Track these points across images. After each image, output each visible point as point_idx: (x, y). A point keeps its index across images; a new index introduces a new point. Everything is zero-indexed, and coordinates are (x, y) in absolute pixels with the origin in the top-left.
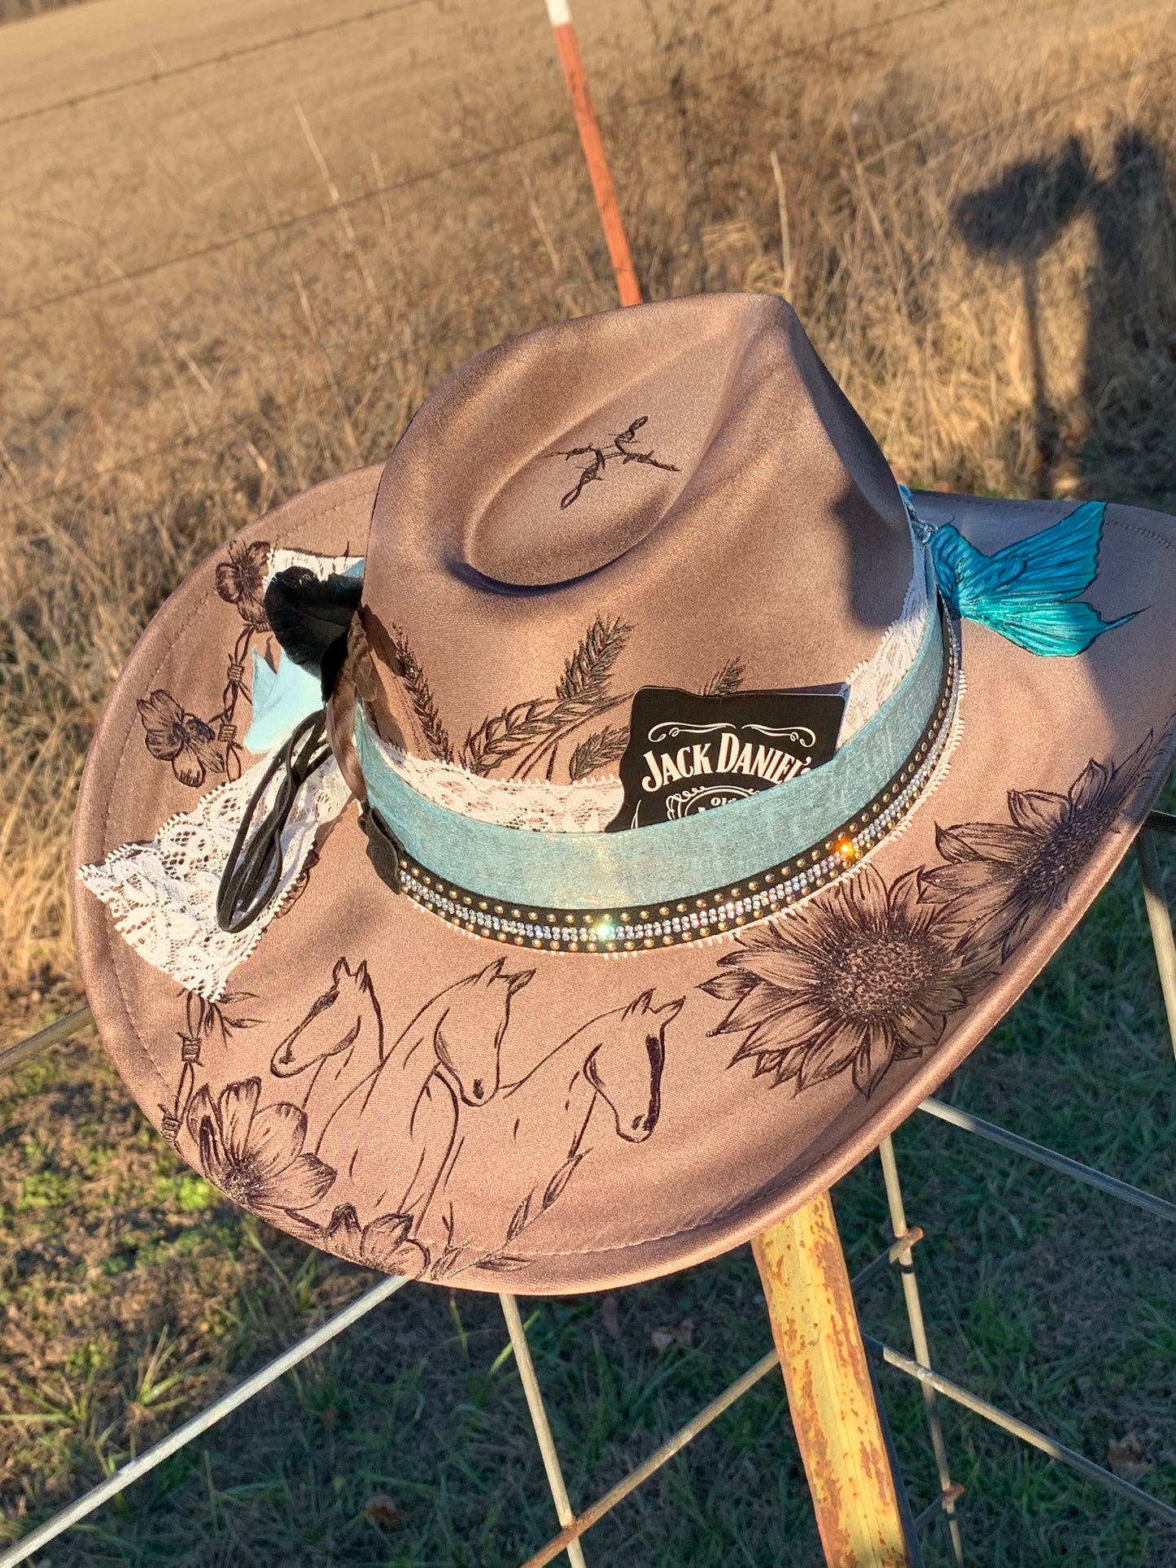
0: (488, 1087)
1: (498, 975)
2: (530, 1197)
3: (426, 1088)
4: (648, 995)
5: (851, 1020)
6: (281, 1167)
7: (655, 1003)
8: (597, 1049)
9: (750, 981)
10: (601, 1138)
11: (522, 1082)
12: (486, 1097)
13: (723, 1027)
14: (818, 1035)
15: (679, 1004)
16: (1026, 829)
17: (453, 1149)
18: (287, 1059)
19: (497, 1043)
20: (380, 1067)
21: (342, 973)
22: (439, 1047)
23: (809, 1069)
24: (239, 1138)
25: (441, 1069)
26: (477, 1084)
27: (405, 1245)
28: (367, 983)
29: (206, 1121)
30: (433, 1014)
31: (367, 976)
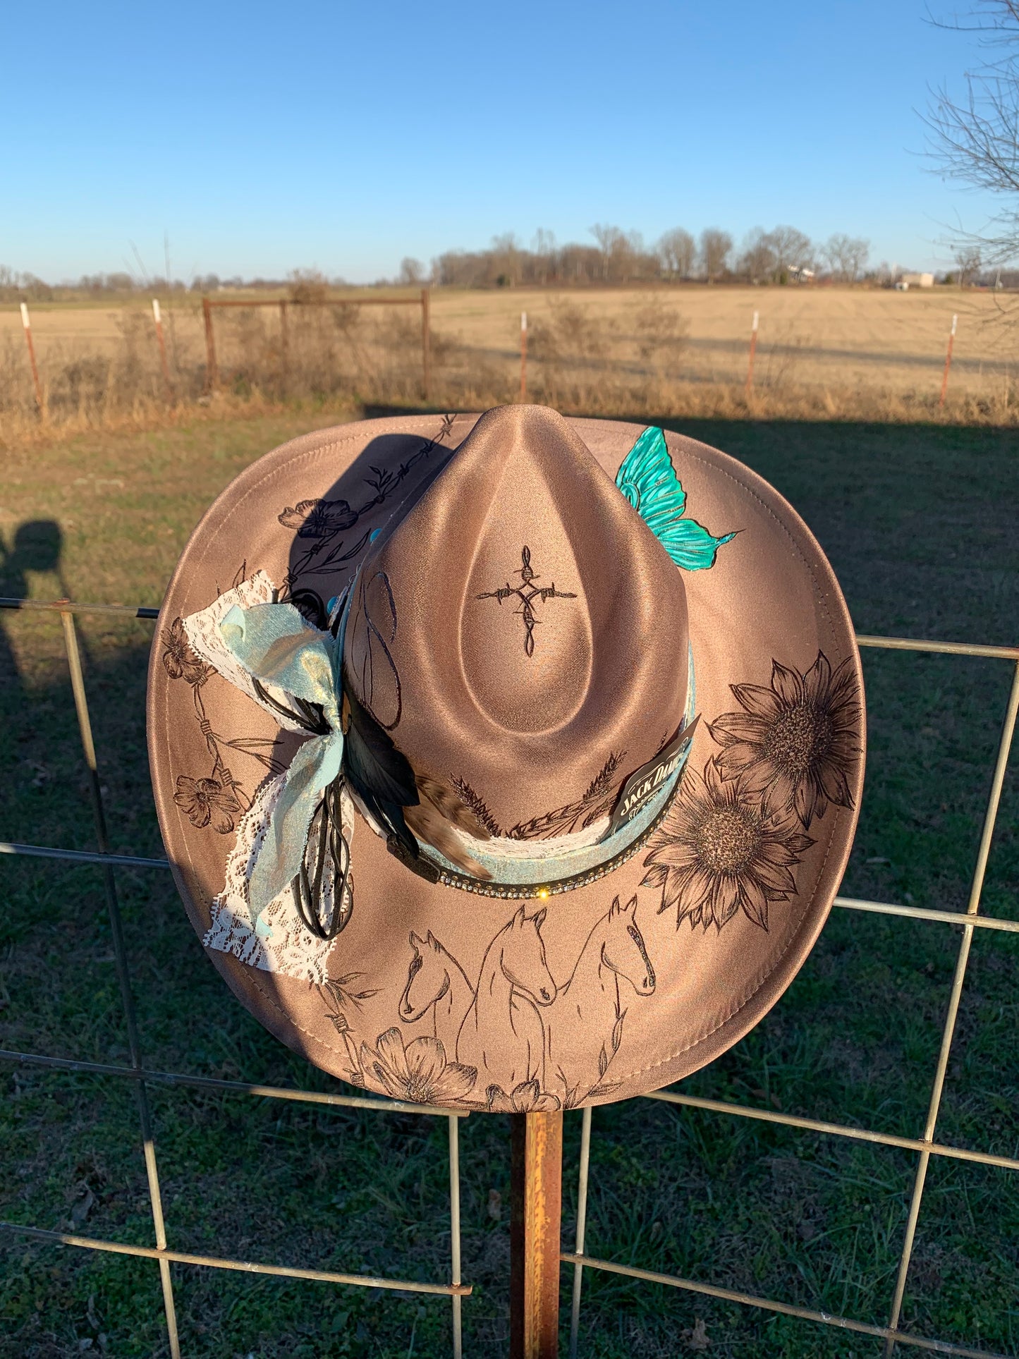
0: (551, 991)
1: (524, 919)
2: (603, 1049)
3: (511, 1003)
4: (616, 900)
5: (725, 873)
6: (438, 1076)
7: (622, 906)
8: (603, 947)
9: (664, 869)
10: (630, 1000)
11: (569, 982)
12: (552, 998)
13: (664, 906)
14: (712, 890)
15: (634, 899)
16: (757, 716)
17: (547, 1035)
18: (410, 1010)
19: (545, 964)
20: (475, 999)
21: (418, 945)
22: (508, 975)
23: (718, 915)
24: (402, 1065)
25: (516, 989)
26: (543, 991)
27: (541, 1098)
28: (438, 946)
29: (376, 1065)
30: (494, 955)
31: (436, 941)
